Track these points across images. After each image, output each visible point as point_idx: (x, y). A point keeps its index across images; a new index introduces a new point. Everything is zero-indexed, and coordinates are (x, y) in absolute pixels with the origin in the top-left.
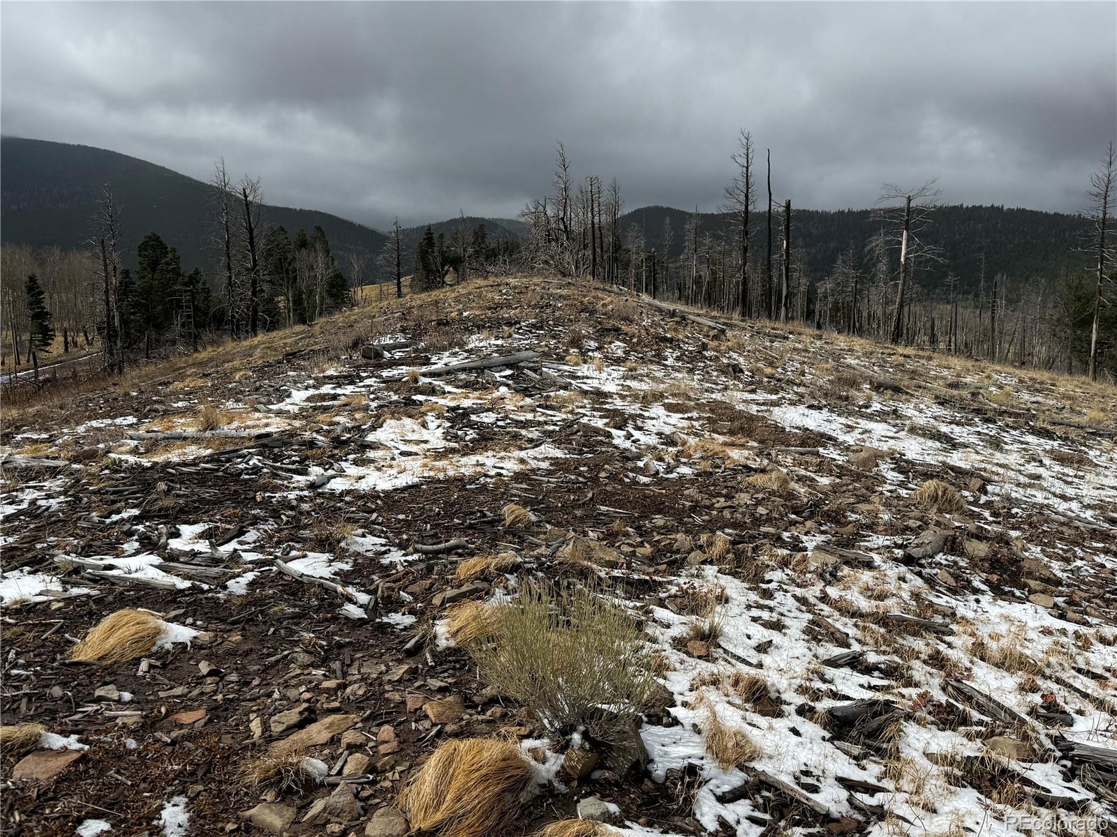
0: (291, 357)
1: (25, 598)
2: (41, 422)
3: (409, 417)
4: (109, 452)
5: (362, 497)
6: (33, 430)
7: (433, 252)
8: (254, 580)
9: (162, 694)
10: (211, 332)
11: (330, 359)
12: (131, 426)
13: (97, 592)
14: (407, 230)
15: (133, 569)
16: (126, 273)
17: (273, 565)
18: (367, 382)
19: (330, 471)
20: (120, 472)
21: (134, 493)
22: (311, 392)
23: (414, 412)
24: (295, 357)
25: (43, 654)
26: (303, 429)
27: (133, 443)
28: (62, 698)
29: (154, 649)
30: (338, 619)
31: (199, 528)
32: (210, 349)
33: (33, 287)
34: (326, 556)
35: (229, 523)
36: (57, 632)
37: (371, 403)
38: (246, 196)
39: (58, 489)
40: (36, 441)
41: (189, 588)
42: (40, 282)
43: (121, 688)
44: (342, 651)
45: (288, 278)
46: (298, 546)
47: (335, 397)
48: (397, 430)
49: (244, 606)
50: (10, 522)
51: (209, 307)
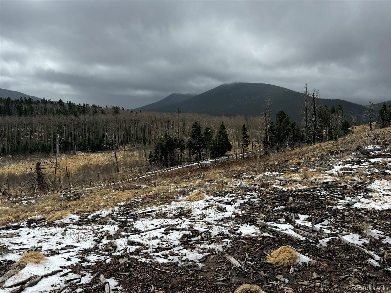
0: (332, 153)
1: (249, 234)
2: (248, 172)
3: (385, 179)
4: (272, 184)
5: (369, 212)
6: (246, 174)
7: (386, 112)
8: (329, 241)
9: (300, 283)
10: (299, 143)
11: (348, 154)
12: (277, 175)
13: (272, 236)
14: (375, 104)
15: (284, 229)
16: (272, 123)
17: (336, 236)
18: (365, 164)
19: (353, 199)
20: (276, 192)
21: (281, 200)
22: (342, 167)
23: (387, 177)
24: (333, 153)
25: (257, 257)
26: (341, 181)
27: (279, 182)
28: (264, 276)
29: (295, 263)
30: (367, 265)
31: (306, 217)
32: (299, 149)
33: (244, 129)
34: (358, 236)
35: (317, 216)
36: (260, 249)
37: (367, 173)
38: (314, 96)
39: (257, 196)
40: (248, 178)
41: (305, 240)
42: (246, 127)
43: (285, 277)
44: (371, 280)
45: (327, 124)
46: (345, 229)
47: (352, 169)
48: (381, 185)
49: (327, 252)
50: (243, 206)
51: (298, 134)
